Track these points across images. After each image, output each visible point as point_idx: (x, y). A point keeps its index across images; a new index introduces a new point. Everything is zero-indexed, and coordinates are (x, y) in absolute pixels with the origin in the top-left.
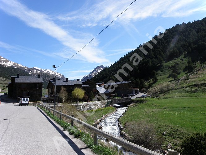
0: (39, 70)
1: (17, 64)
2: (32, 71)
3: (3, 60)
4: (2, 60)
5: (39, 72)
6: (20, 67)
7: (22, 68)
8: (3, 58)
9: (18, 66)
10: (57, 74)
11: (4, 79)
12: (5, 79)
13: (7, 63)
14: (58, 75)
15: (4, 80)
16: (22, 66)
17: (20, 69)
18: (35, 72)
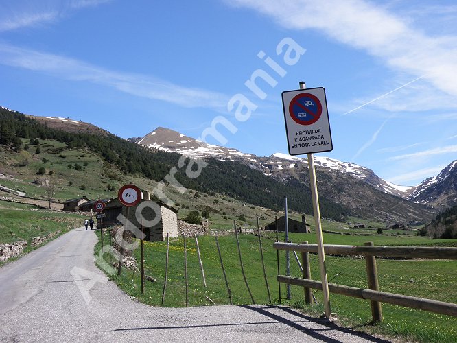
0: (291, 162)
1: (225, 149)
2: (270, 166)
3: (185, 141)
4: (183, 142)
5: (292, 166)
6: (235, 157)
7: (242, 159)
8: (184, 138)
9: (227, 155)
10: (348, 170)
11: (191, 192)
12: (194, 192)
13: (196, 150)
14: (353, 171)
15: (193, 195)
16: (238, 153)
17: (236, 163)
18: (280, 168)
